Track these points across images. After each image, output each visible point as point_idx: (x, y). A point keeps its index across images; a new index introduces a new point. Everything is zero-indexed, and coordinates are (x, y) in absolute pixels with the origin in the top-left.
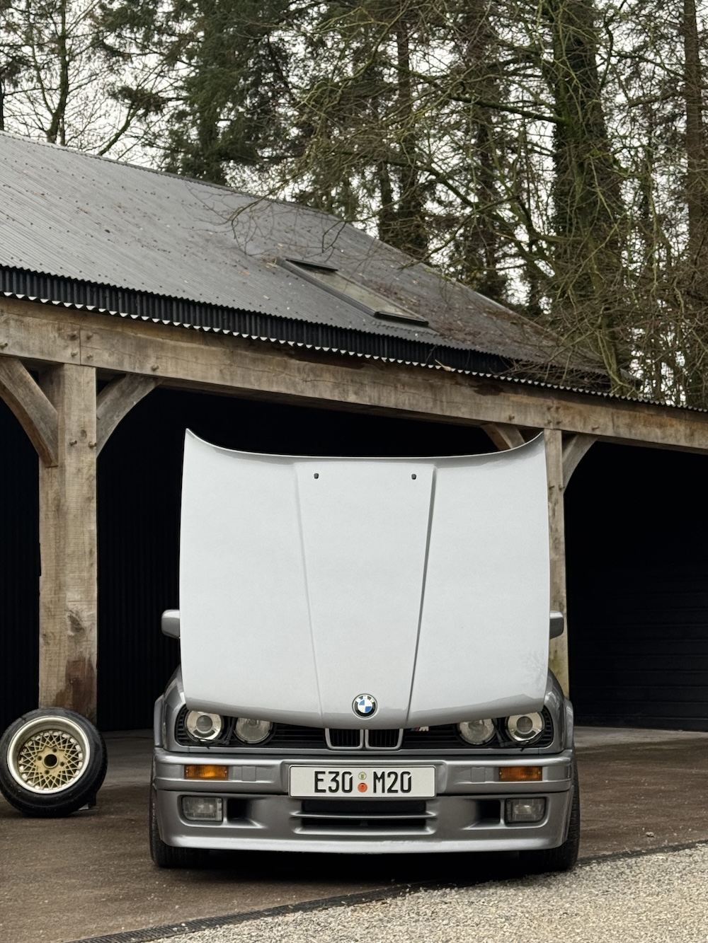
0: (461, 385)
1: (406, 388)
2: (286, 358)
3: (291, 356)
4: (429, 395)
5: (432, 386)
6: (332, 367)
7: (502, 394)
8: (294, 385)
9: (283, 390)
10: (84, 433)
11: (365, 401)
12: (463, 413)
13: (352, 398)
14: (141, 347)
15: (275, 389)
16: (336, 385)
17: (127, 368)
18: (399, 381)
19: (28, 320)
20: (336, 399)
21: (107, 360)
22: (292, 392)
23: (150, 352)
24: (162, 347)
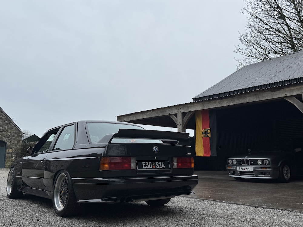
0: (266, 92)
1: (247, 98)
2: (215, 101)
3: (217, 100)
4: (255, 97)
5: (256, 95)
6: (226, 99)
7: (283, 89)
8: (217, 105)
9: (215, 107)
10: (180, 123)
11: (235, 103)
12: (267, 98)
13: (231, 104)
14: (188, 107)
15: (213, 107)
16: (227, 102)
17: (186, 111)
18: (245, 97)
19: (173, 109)
20: (227, 105)
21: (183, 111)
22: (217, 107)
23: (190, 108)
24: (192, 106)
